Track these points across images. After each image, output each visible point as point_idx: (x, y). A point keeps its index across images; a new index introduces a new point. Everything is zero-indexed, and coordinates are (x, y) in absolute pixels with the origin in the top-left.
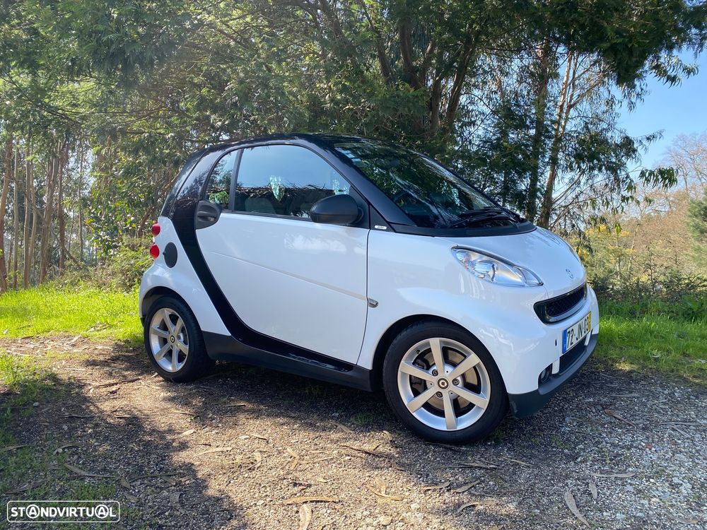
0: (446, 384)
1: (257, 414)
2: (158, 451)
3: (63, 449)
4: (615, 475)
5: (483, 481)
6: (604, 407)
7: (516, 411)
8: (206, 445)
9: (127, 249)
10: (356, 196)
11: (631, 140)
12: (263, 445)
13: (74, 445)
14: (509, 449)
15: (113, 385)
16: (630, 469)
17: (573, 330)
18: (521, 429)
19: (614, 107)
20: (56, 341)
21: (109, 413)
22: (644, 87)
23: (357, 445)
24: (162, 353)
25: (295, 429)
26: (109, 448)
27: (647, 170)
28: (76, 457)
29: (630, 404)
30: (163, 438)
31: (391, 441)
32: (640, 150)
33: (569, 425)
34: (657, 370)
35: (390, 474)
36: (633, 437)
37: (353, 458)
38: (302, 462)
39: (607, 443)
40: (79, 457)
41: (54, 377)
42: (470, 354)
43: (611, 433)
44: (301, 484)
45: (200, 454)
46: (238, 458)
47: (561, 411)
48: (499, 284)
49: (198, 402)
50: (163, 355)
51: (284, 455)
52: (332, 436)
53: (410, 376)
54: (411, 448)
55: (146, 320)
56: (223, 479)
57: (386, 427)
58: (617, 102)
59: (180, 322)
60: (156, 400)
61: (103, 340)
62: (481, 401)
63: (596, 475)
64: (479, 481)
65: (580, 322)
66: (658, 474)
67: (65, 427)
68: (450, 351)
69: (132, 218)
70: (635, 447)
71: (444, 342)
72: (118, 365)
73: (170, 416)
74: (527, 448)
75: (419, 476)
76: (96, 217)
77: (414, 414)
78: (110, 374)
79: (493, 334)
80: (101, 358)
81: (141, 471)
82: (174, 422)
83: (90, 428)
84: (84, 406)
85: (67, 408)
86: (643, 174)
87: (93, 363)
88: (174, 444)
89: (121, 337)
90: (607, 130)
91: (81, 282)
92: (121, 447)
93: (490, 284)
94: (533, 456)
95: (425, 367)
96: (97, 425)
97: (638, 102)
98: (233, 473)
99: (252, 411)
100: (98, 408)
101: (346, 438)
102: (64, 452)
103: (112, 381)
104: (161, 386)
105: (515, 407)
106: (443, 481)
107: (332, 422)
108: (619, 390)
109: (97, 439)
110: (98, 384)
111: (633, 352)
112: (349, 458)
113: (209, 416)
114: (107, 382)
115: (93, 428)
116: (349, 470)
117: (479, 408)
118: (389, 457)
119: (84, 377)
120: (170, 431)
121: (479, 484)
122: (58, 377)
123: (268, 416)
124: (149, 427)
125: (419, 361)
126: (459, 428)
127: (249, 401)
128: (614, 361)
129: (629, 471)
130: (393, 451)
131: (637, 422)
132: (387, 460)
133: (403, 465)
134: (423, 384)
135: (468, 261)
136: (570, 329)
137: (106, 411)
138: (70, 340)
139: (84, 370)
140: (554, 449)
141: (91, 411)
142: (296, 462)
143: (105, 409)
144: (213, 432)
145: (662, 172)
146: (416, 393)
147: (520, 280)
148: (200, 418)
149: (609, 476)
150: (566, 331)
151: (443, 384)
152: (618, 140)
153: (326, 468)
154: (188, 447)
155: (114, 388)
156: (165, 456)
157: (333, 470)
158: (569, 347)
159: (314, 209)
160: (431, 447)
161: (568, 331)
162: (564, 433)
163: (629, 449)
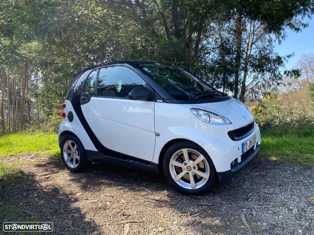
0: (190, 169)
1: (110, 185)
2: (65, 203)
3: (23, 203)
4: (265, 206)
5: (206, 211)
6: (263, 176)
7: (221, 180)
8: (86, 199)
9: (56, 115)
10: (149, 88)
11: (280, 58)
12: (111, 199)
13: (28, 201)
14: (219, 197)
15: (47, 175)
16: (271, 203)
17: (247, 143)
18: (225, 188)
19: (272, 43)
20: (24, 157)
21: (45, 187)
22: (285, 34)
23: (152, 197)
24: (69, 160)
25: (126, 191)
26: (43, 202)
27: (287, 71)
28: (28, 206)
29: (274, 174)
30: (68, 197)
31: (167, 195)
32: (285, 62)
33: (247, 185)
34: (288, 159)
35: (165, 209)
36: (274, 189)
37: (150, 203)
38: (127, 205)
39: (262, 192)
40: (30, 207)
41: (22, 172)
42: (200, 155)
43: (264, 188)
44: (126, 215)
45: (83, 203)
46: (100, 204)
47: (243, 179)
48: (212, 124)
49: (84, 181)
50: (69, 161)
51: (120, 203)
52: (142, 194)
53: (175, 166)
54: (176, 198)
55: (61, 146)
56: (92, 214)
57: (166, 189)
58: (273, 41)
59: (76, 146)
60: (66, 180)
61: (45, 155)
62: (206, 176)
63: (256, 207)
64: (204, 211)
65: (251, 139)
66: (283, 205)
67: (25, 194)
68: (192, 154)
69: (59, 101)
70: (275, 194)
71: (189, 150)
72: (50, 166)
73: (71, 187)
74: (227, 196)
75: (178, 210)
76: (43, 101)
77: (177, 183)
78: (47, 170)
79: (210, 146)
80: (43, 163)
81: (56, 212)
82: (73, 190)
83: (36, 194)
84: (34, 185)
85: (27, 185)
86: (285, 72)
87: (39, 166)
88: (72, 200)
89: (52, 154)
90: (269, 53)
91: (37, 130)
92: (49, 201)
93: (208, 124)
94: (229, 199)
95: (181, 162)
96: (39, 192)
97: (283, 41)
98: (97, 211)
99: (107, 184)
100: (40, 185)
101: (148, 194)
102: (23, 205)
103: (47, 173)
104: (68, 174)
105: (220, 178)
106: (188, 211)
107: (142, 188)
108: (270, 169)
109: (39, 199)
110: (41, 175)
111: (278, 152)
112: (148, 203)
113: (89, 187)
114: (45, 174)
115: (37, 194)
116: (148, 208)
117: (205, 179)
118: (166, 202)
119: (35, 172)
120: (71, 194)
121: (204, 212)
122: (24, 172)
123: (114, 186)
124: (62, 192)
125: (179, 159)
126: (197, 188)
127: (107, 180)
128: (269, 156)
129: (271, 204)
130: (168, 199)
131: (277, 182)
132: (165, 203)
133: (172, 205)
134: (180, 169)
135: (198, 114)
136: (245, 143)
137: (43, 186)
138: (30, 156)
139: (35, 168)
140: (239, 196)
141: (37, 187)
142: (125, 205)
143: (43, 185)
144: (90, 194)
145: (294, 71)
146: (178, 173)
147: (221, 122)
148: (84, 188)
149: (262, 206)
150: (243, 143)
151: (189, 169)
152: (275, 58)
153: (138, 208)
154: (78, 201)
155: (48, 176)
156: (68, 205)
157: (141, 208)
158: (245, 151)
159: (130, 94)
160: (185, 197)
161: (244, 143)
162: (244, 189)
163: (272, 195)
